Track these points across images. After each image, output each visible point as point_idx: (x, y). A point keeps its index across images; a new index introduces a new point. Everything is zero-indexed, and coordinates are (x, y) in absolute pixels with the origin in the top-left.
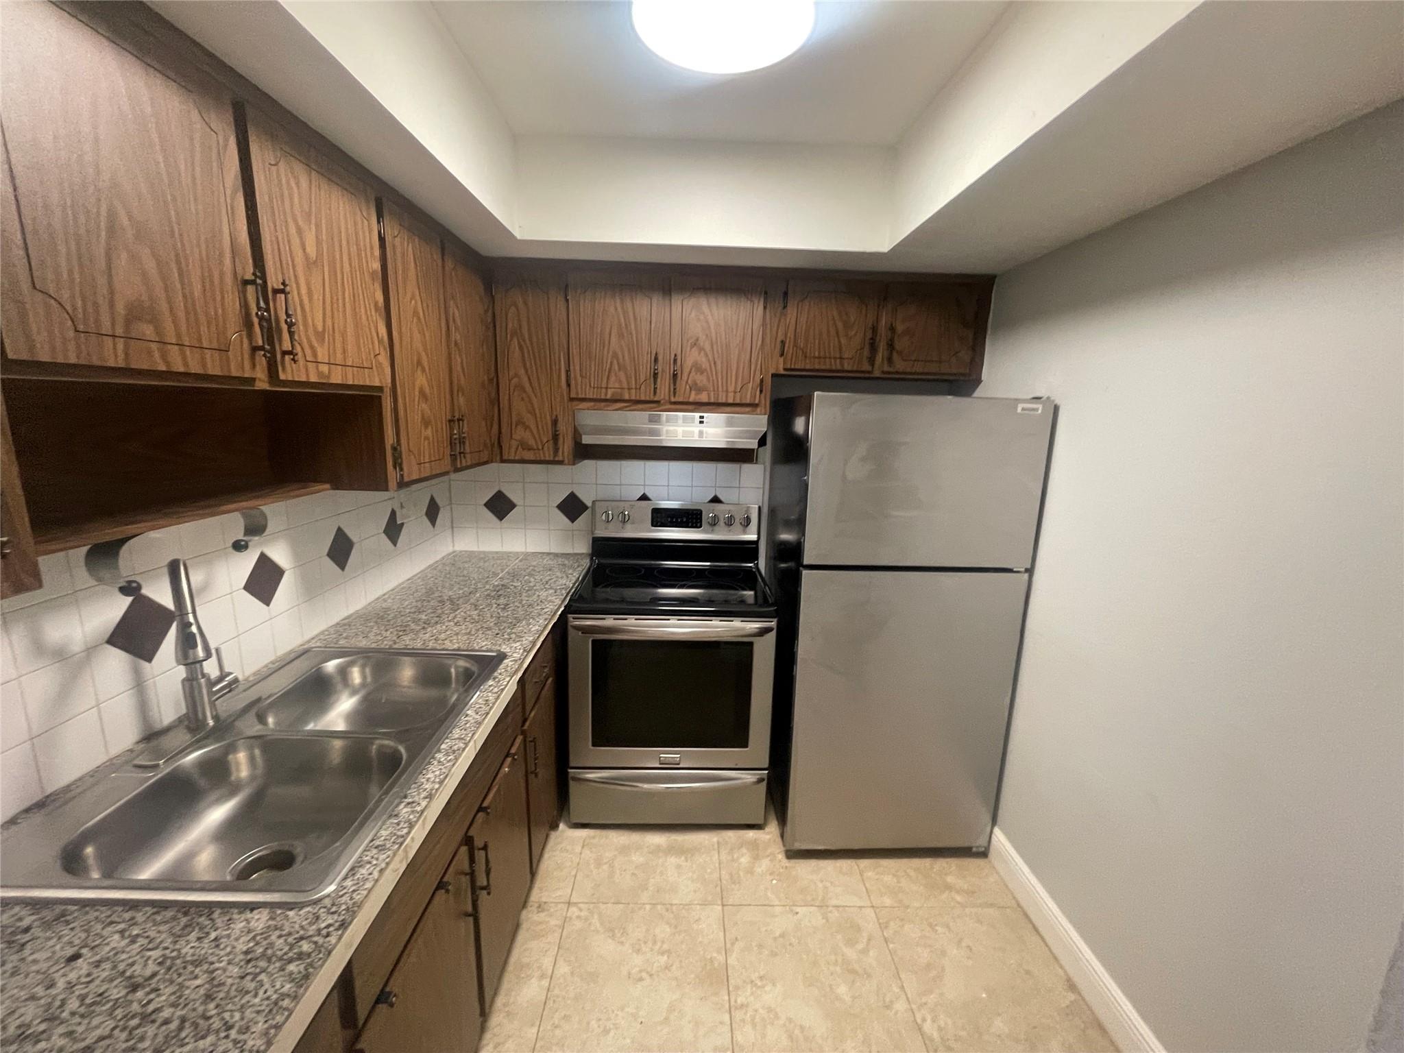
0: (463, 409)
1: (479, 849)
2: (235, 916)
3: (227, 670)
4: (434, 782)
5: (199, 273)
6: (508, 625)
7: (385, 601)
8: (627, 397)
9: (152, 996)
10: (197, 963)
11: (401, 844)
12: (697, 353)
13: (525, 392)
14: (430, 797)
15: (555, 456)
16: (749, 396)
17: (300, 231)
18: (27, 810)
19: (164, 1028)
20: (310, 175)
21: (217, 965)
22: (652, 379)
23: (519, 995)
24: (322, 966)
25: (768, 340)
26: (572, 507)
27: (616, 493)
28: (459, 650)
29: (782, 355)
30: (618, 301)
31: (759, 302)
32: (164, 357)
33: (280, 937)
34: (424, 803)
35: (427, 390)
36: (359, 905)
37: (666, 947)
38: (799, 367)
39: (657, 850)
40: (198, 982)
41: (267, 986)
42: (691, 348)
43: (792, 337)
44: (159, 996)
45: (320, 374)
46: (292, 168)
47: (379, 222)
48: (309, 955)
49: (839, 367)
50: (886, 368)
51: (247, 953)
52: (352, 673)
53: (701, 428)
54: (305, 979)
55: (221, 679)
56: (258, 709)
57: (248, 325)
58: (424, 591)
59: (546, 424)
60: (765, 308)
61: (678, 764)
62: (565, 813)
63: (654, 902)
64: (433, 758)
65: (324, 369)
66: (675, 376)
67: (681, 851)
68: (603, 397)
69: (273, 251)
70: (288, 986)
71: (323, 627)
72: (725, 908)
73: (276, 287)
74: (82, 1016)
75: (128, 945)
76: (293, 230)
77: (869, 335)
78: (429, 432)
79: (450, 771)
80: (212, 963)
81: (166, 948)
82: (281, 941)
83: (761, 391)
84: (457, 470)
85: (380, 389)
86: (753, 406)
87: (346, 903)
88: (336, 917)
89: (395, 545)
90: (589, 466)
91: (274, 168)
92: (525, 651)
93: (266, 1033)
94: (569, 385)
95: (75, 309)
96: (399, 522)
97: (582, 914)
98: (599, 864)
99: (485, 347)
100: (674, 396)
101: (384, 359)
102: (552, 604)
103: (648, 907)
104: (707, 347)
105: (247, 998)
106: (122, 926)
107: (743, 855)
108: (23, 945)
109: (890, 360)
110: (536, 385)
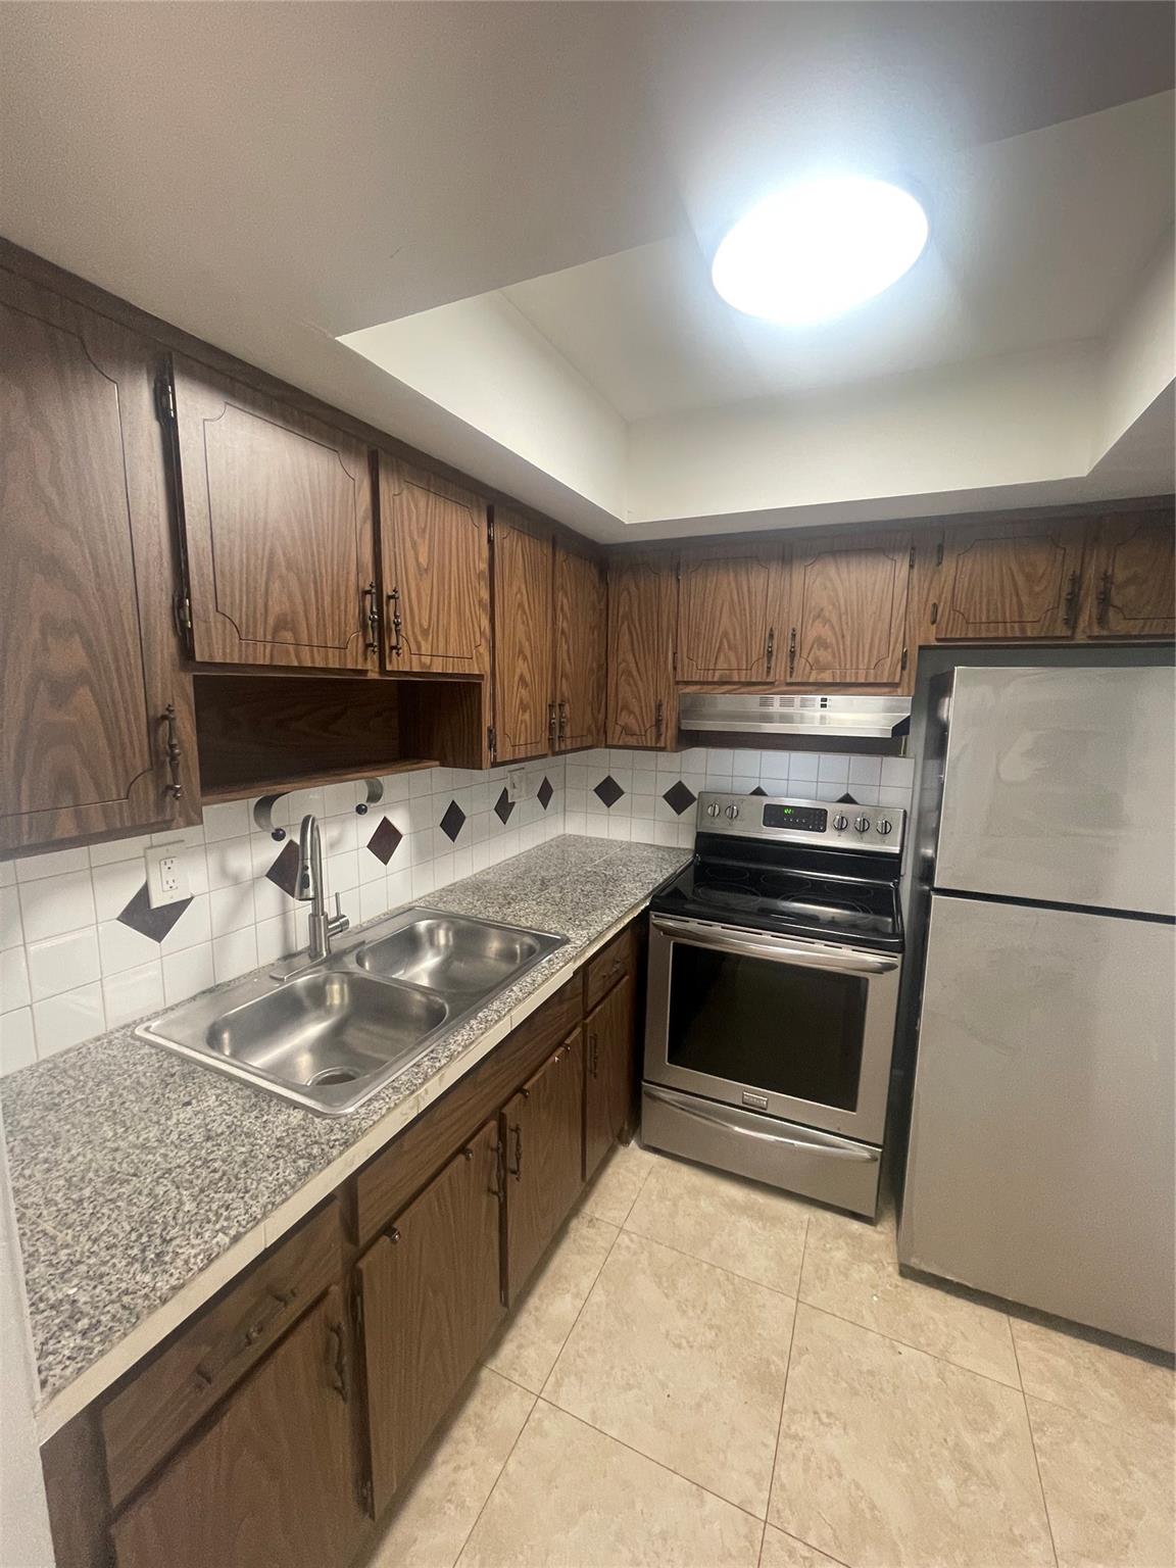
0: (566, 694)
1: (512, 1130)
2: (284, 1109)
3: (342, 913)
4: (459, 1045)
5: (330, 589)
6: (580, 912)
7: (488, 873)
8: (736, 679)
9: (215, 1148)
10: (248, 1135)
11: (413, 1092)
12: (821, 625)
13: (632, 677)
14: (451, 1058)
15: (656, 743)
16: (886, 673)
17: (414, 545)
18: (204, 992)
19: (212, 1174)
20: (428, 496)
21: (259, 1141)
22: (766, 658)
23: (551, 1304)
24: (321, 1171)
25: (914, 606)
26: (679, 798)
27: (725, 784)
28: (530, 928)
29: (933, 622)
30: (732, 574)
31: (902, 562)
32: (298, 656)
33: (303, 1135)
34: (444, 1061)
35: (528, 678)
36: (364, 1132)
37: (714, 1321)
38: (958, 636)
39: (731, 1205)
40: (243, 1149)
41: (280, 1170)
42: (813, 621)
43: (949, 598)
44: (218, 1149)
45: (422, 665)
46: (413, 495)
47: (489, 527)
48: (315, 1157)
49: (1018, 634)
50: (1096, 631)
51: (278, 1140)
52: (438, 934)
53: (823, 713)
54: (304, 1176)
55: (337, 919)
56: (360, 952)
57: (364, 627)
58: (523, 869)
59: (650, 706)
60: (911, 566)
61: (765, 1109)
62: (638, 1131)
63: (713, 1263)
64: (468, 1023)
65: (426, 660)
66: (793, 654)
67: (760, 1215)
68: (710, 679)
69: (390, 566)
70: (293, 1176)
71: (431, 890)
72: (800, 1305)
73: (390, 594)
74: (176, 1147)
75: (218, 1106)
76: (408, 545)
77: (1067, 588)
78: (527, 716)
79: (476, 1039)
80: (256, 1139)
81: (235, 1117)
82: (303, 1139)
83: (903, 668)
84: (555, 754)
85: (481, 676)
86: (891, 686)
87: (354, 1126)
88: (344, 1135)
89: (505, 823)
90: (698, 754)
91: (397, 498)
92: (589, 939)
93: (265, 1207)
94: (675, 668)
95: (241, 623)
96: (510, 801)
97: (633, 1246)
98: (662, 1197)
99: (596, 633)
100: (791, 676)
101: (484, 650)
102: (633, 898)
103: (705, 1266)
104: (834, 619)
105: (265, 1174)
106: (219, 1091)
107: (838, 1248)
108: (168, 1084)
109: (1102, 620)
110: (642, 669)
